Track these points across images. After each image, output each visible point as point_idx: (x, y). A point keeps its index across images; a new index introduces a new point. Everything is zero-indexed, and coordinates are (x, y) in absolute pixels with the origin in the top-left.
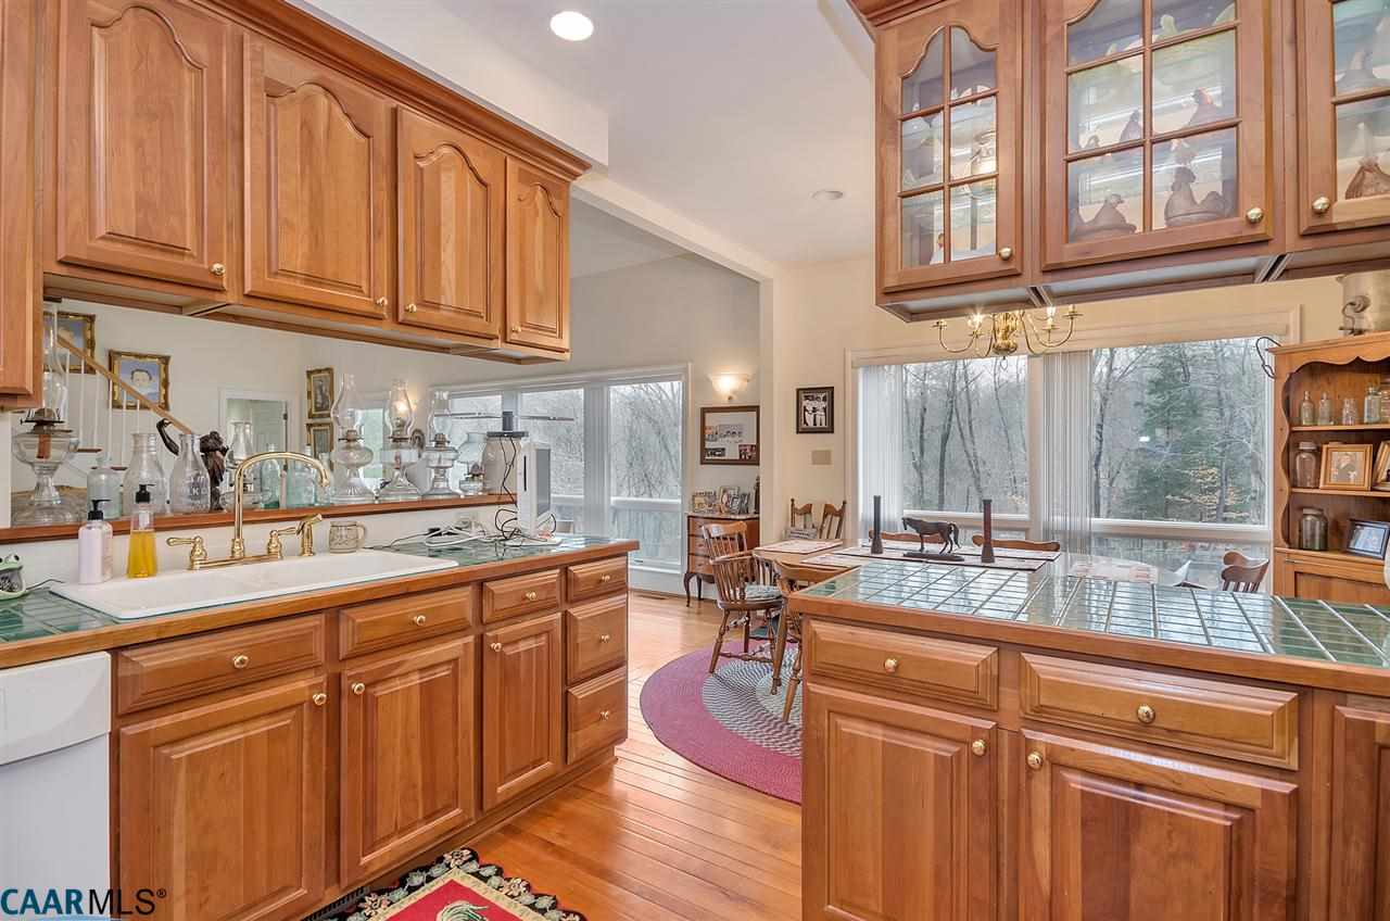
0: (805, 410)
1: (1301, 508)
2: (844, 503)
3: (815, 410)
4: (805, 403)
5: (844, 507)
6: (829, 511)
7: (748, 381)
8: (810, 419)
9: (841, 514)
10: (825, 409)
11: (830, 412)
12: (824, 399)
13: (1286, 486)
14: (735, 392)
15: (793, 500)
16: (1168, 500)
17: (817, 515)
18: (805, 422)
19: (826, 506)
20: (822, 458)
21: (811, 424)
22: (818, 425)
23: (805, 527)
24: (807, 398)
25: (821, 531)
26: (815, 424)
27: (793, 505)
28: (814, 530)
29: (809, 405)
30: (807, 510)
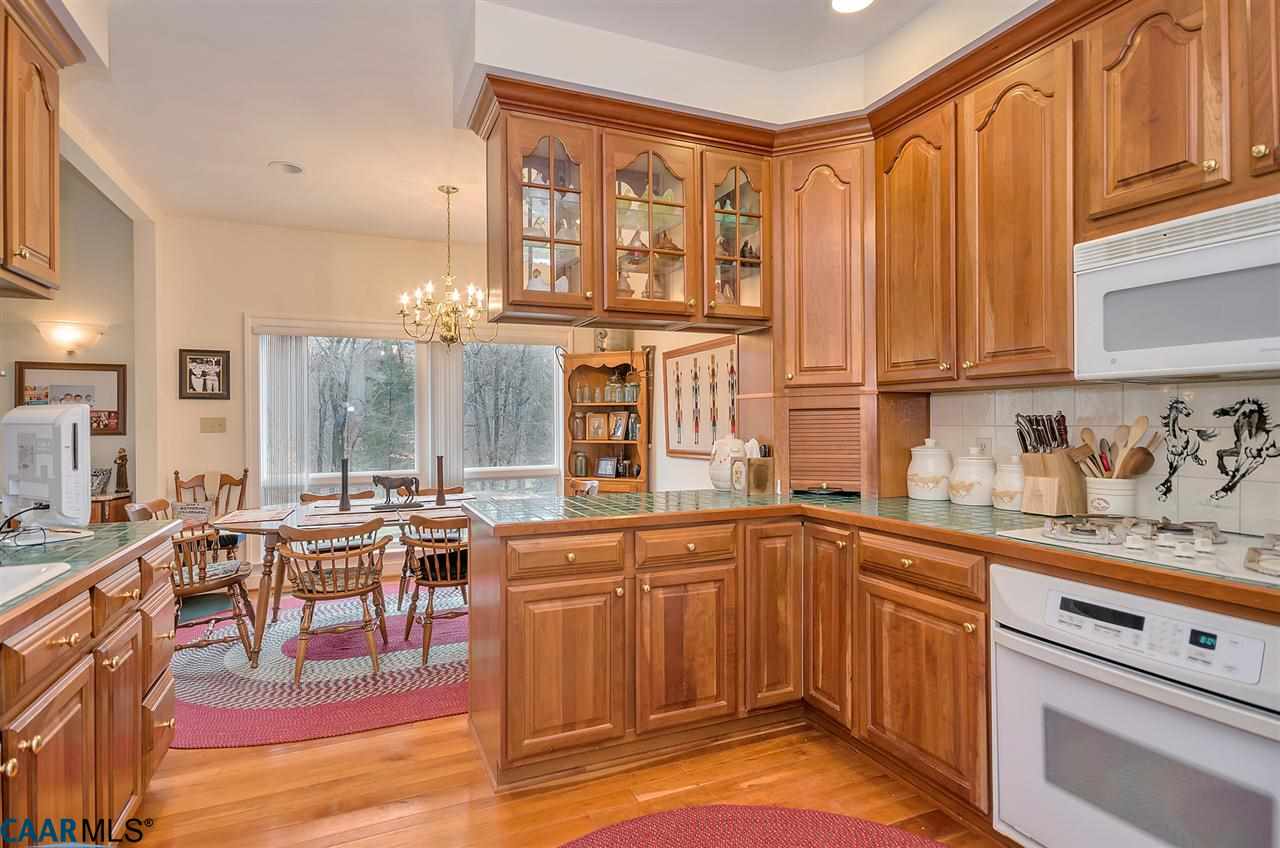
0: (191, 373)
1: (576, 453)
2: (246, 471)
3: (204, 375)
4: (190, 366)
5: (245, 476)
6: (226, 481)
7: (102, 334)
8: (198, 384)
9: (242, 483)
10: (218, 374)
11: (225, 376)
12: (218, 363)
13: (570, 438)
14: (79, 346)
15: (176, 473)
16: (390, 458)
17: (212, 487)
18: (192, 387)
19: (223, 476)
20: (217, 426)
21: (199, 389)
22: (209, 391)
23: (195, 500)
24: (193, 360)
25: (217, 503)
26: (205, 388)
27: (177, 478)
28: (209, 503)
29: (198, 369)
30: (200, 481)
